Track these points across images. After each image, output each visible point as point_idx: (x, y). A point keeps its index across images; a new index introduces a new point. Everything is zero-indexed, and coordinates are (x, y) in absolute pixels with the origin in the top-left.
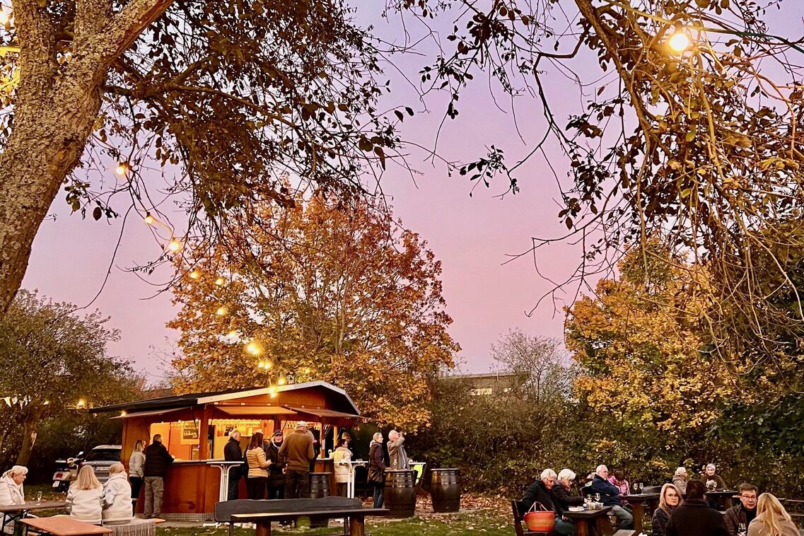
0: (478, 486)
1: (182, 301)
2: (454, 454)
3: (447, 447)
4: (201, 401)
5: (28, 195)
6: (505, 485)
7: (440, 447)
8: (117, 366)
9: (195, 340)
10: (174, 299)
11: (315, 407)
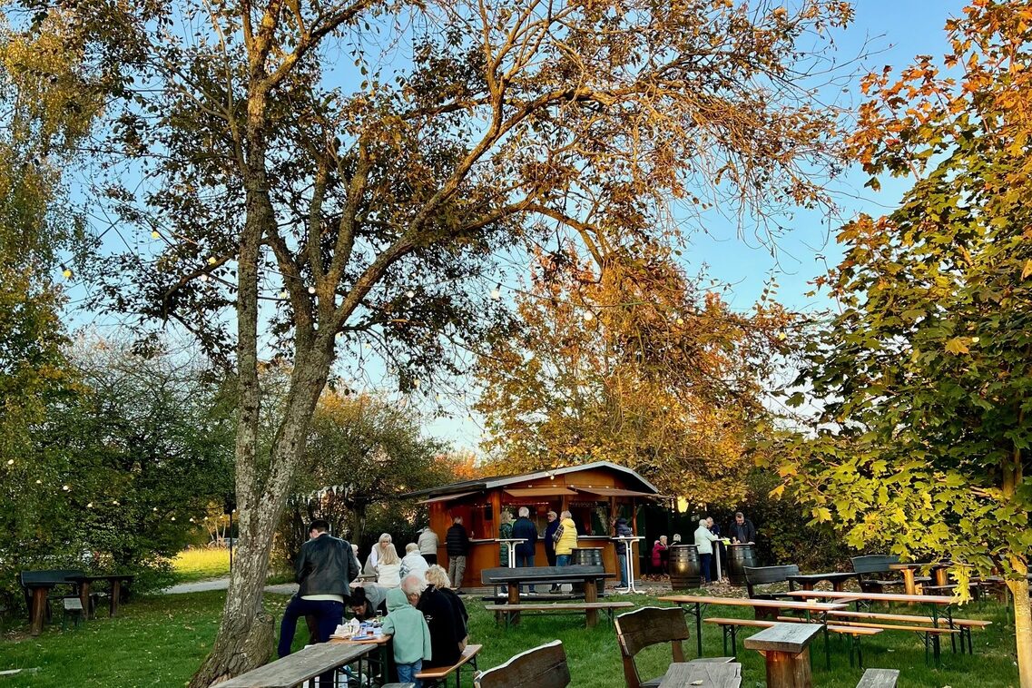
0: (811, 563)
1: (481, 385)
2: (785, 530)
3: (778, 522)
4: (489, 485)
5: (303, 410)
6: (842, 562)
7: (771, 522)
8: (438, 447)
9: (499, 421)
10: (473, 384)
11: (603, 486)
